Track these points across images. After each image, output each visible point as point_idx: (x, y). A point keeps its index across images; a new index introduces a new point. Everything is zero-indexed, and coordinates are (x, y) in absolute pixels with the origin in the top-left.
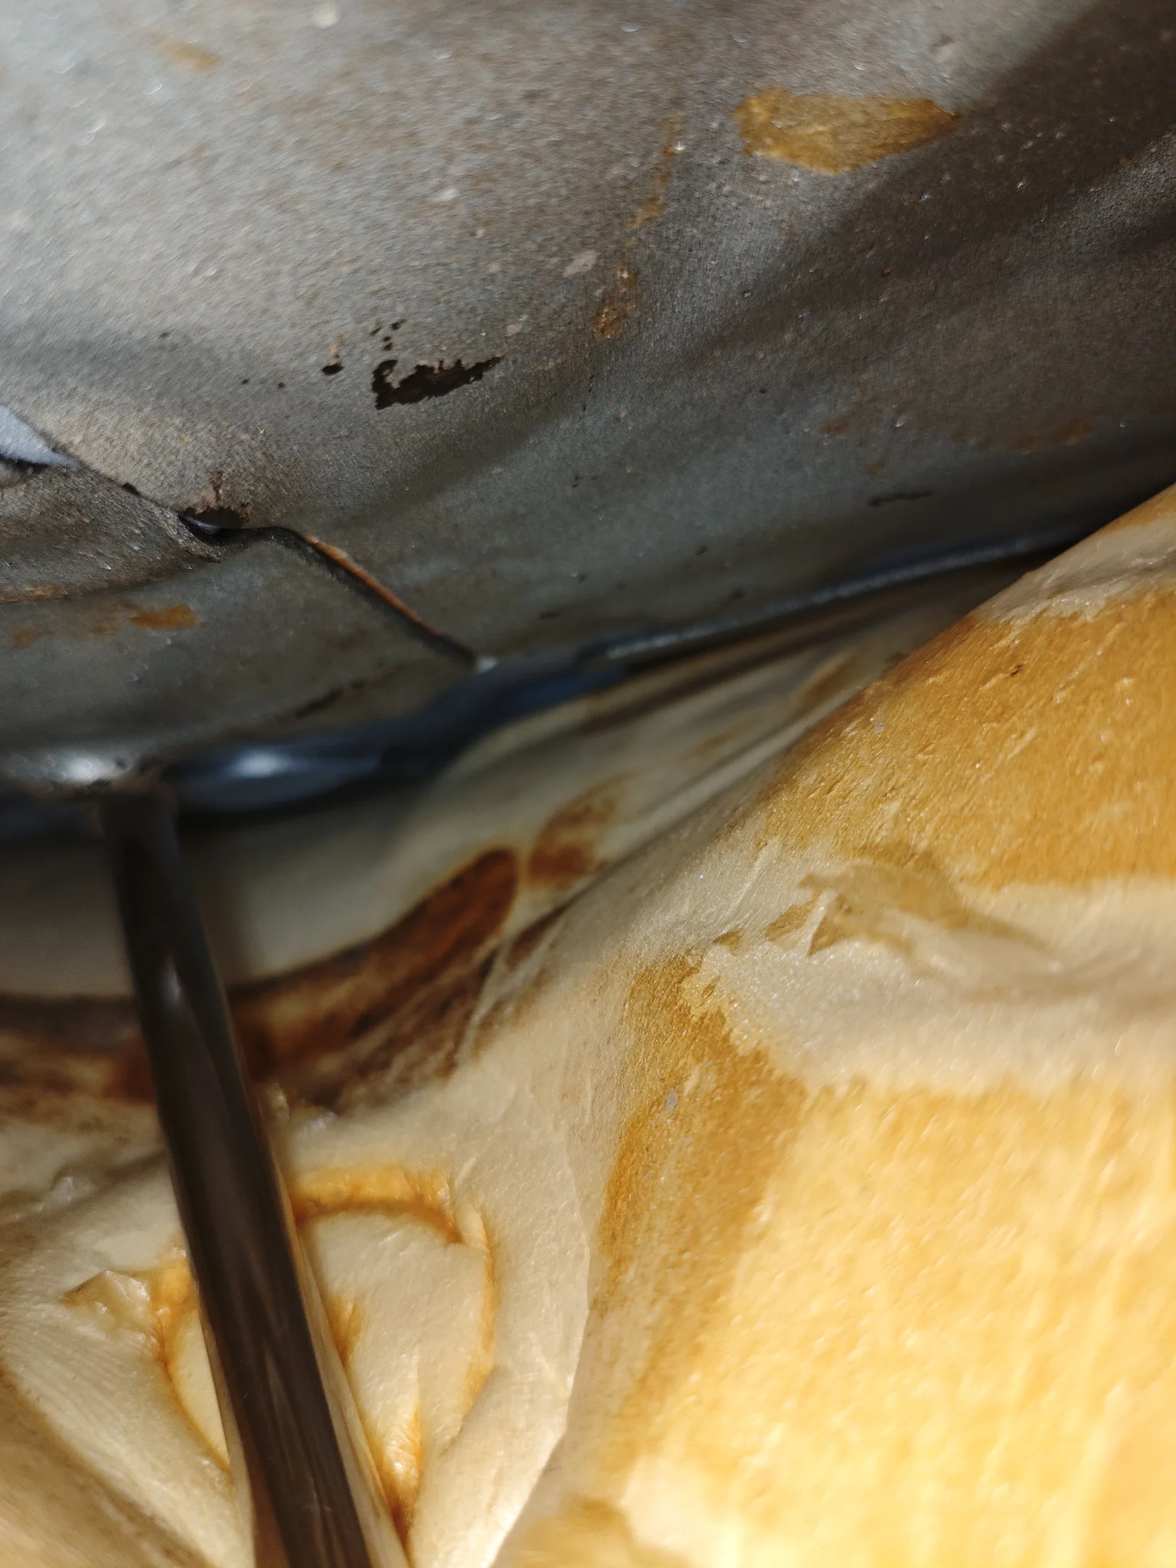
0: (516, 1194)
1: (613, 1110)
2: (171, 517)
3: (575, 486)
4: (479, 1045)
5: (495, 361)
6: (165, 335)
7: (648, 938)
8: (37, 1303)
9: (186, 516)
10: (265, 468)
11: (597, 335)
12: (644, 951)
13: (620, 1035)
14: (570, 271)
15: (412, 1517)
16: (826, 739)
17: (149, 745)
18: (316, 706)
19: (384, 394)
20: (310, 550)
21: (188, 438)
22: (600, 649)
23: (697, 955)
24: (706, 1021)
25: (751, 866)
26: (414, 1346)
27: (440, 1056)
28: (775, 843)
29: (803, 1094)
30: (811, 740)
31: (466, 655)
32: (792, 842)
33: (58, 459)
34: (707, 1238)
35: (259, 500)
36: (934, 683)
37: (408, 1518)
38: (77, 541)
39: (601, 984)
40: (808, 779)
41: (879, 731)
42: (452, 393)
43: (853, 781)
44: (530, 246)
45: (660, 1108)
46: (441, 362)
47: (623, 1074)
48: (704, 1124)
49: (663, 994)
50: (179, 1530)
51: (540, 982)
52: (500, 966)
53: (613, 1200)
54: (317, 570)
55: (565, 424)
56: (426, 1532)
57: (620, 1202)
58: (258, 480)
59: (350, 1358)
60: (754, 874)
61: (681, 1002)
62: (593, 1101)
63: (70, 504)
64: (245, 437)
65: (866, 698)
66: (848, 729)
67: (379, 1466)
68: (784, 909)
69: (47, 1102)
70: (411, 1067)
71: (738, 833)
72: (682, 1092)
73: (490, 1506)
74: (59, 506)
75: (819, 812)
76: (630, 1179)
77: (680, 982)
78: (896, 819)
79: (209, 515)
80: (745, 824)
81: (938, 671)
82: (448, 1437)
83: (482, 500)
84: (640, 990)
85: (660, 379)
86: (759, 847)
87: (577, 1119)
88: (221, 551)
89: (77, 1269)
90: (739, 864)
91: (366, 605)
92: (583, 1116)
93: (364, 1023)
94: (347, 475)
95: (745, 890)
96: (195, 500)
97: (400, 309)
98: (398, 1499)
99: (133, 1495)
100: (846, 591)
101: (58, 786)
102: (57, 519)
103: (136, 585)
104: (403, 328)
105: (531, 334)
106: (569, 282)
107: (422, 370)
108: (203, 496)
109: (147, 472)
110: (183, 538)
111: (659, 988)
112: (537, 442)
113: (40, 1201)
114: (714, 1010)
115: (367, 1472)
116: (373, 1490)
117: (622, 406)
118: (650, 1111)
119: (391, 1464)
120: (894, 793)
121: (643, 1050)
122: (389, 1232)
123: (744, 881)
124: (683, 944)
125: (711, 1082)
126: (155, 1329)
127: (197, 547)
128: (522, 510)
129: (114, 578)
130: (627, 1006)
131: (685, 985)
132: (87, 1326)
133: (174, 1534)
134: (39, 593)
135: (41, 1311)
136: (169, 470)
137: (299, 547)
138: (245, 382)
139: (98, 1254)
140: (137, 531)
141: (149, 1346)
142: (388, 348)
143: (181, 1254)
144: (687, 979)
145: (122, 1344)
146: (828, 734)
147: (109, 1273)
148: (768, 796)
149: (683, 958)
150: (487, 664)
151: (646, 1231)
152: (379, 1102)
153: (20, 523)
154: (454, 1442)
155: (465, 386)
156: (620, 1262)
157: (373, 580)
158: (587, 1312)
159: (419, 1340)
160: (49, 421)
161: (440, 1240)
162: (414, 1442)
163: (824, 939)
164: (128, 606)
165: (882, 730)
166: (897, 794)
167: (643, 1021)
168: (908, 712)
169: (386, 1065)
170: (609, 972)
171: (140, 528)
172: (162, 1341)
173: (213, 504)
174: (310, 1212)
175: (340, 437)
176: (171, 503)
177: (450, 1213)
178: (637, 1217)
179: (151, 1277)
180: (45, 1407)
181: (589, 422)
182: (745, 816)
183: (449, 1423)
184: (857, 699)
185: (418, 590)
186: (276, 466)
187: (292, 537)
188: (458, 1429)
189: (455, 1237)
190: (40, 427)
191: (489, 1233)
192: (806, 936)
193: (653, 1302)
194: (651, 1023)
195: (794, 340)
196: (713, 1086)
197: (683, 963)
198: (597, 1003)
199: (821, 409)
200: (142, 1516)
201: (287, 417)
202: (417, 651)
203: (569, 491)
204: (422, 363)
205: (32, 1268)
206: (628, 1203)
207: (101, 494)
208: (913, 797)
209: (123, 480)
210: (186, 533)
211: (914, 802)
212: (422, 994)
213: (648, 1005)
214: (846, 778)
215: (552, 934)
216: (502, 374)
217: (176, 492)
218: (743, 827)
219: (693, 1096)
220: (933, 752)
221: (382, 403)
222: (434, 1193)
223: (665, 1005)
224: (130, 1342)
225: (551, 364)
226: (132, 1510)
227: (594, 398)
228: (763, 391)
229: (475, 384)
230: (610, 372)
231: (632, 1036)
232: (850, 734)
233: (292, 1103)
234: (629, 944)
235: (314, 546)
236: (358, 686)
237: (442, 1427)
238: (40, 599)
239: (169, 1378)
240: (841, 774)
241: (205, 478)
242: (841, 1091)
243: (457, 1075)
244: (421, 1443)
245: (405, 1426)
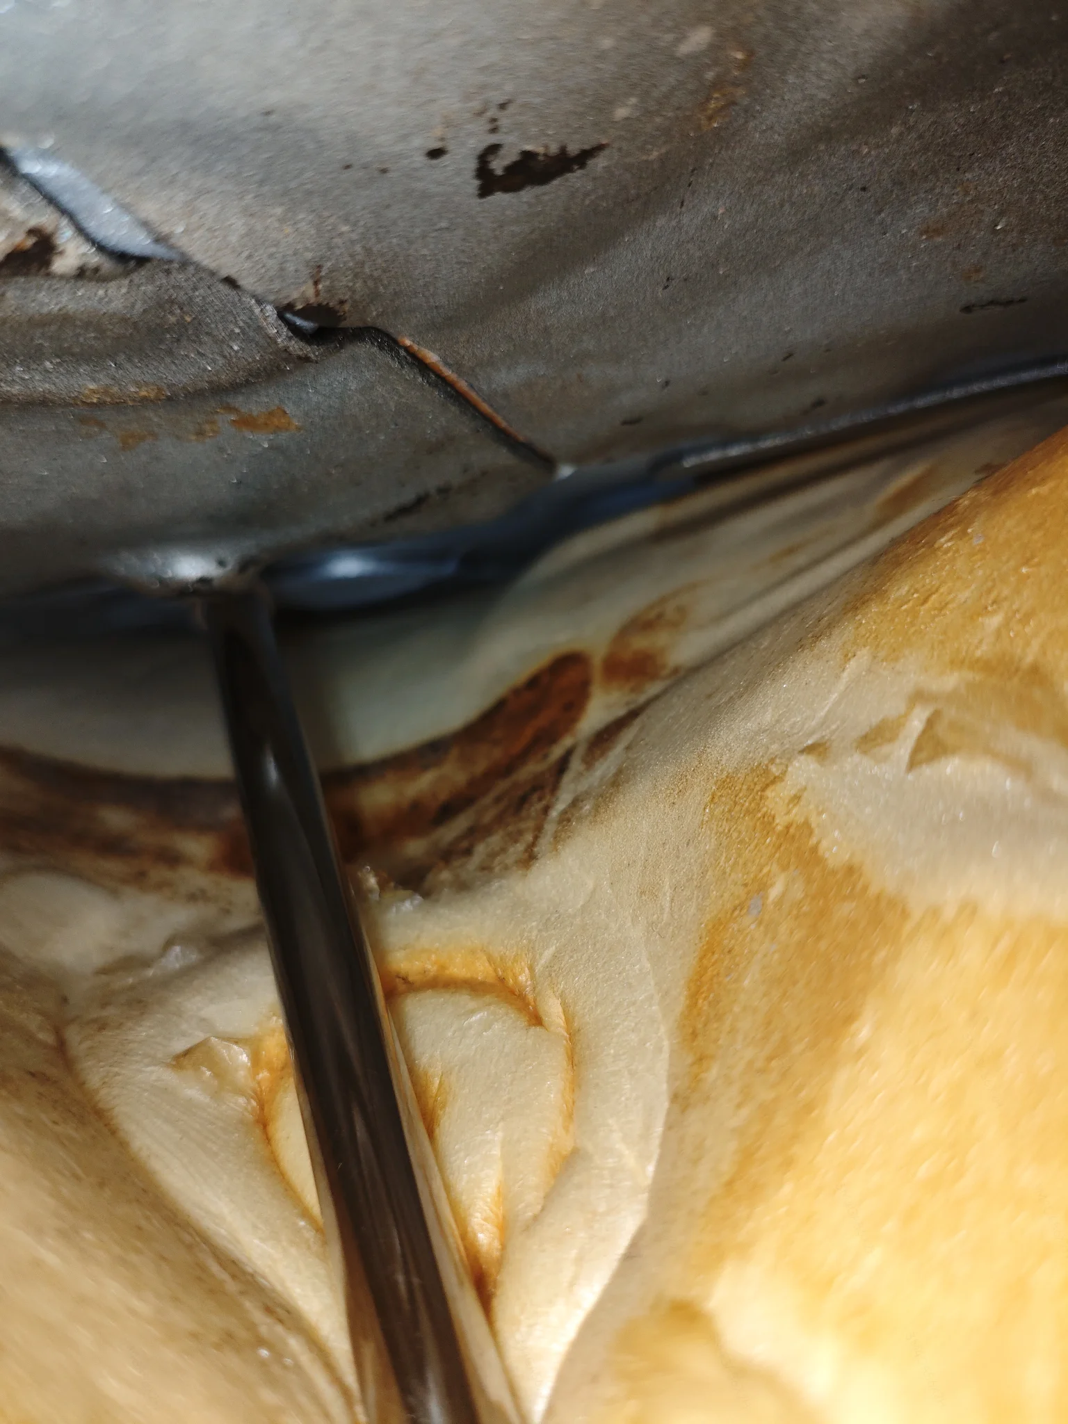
0: (595, 984)
1: (693, 910)
2: (270, 310)
3: (666, 287)
4: (557, 838)
5: (600, 148)
6: (268, 113)
7: (730, 745)
8: (148, 1065)
9: (284, 311)
10: (363, 263)
11: (704, 122)
12: (724, 758)
13: (699, 838)
14: (684, 49)
15: (495, 1287)
16: (917, 550)
17: (248, 545)
18: (404, 511)
19: (488, 183)
20: (403, 353)
21: (288, 230)
22: (679, 456)
23: (781, 764)
24: (792, 831)
25: (838, 677)
26: (498, 1123)
27: (520, 847)
28: (864, 655)
29: (905, 914)
30: (900, 550)
31: (547, 463)
32: (882, 654)
33: (160, 251)
34: (797, 1049)
35: (357, 297)
36: (1037, 494)
37: (490, 1288)
38: (178, 340)
39: (681, 788)
40: (901, 589)
41: (977, 542)
42: (556, 182)
43: (949, 594)
44: (644, 19)
45: (742, 913)
46: (546, 147)
47: (703, 877)
48: (791, 933)
49: (745, 801)
50: (279, 1288)
51: (617, 782)
52: (576, 764)
53: (694, 997)
54: (409, 373)
55: (661, 221)
56: (508, 1303)
57: (700, 1001)
58: (356, 276)
59: (437, 1131)
60: (841, 686)
61: (765, 809)
62: (672, 900)
63: (172, 302)
64: (345, 228)
65: (960, 509)
66: (943, 540)
67: (464, 1236)
68: (875, 721)
69: (159, 873)
70: (493, 855)
71: (824, 643)
72: (767, 898)
73: (572, 1284)
74: (163, 304)
75: (912, 624)
76: (712, 979)
77: (763, 790)
78: (998, 633)
79: (308, 311)
80: (831, 634)
81: (1044, 481)
82: (530, 1214)
83: (573, 302)
84: (721, 796)
85: (761, 173)
86: (846, 658)
87: (655, 916)
88: (318, 350)
89: (184, 1034)
90: (825, 675)
91: (454, 409)
92: (662, 914)
93: (447, 811)
94: (444, 272)
95: (832, 700)
96: (295, 295)
97: (509, 87)
98: (481, 1268)
99: (237, 1253)
100: (921, 403)
101: (162, 581)
102: (158, 317)
103: (235, 388)
104: (511, 109)
105: (638, 119)
106: (681, 62)
107: (528, 156)
108: (302, 292)
109: (247, 265)
110: (283, 337)
111: (741, 795)
112: (632, 239)
113: (149, 967)
114: (801, 820)
115: (451, 1240)
116: (457, 1257)
117: (720, 203)
118: (732, 914)
119: (475, 1235)
120: (995, 606)
121: (724, 855)
122: (473, 1012)
123: (829, 692)
124: (766, 753)
125: (798, 892)
126: (256, 1093)
127: (296, 347)
128: (612, 313)
129: (215, 378)
130: (707, 811)
131: (769, 793)
132: (192, 1090)
133: (274, 1290)
134: (143, 393)
135: (152, 1072)
136: (270, 263)
137: (391, 350)
138: (348, 167)
139: (203, 1020)
140: (237, 331)
141: (250, 1108)
142: (494, 130)
143: (278, 1023)
144: (771, 788)
145: (224, 1107)
146: (920, 545)
147: (213, 1039)
148: (856, 604)
149: (767, 766)
150: (566, 471)
151: (729, 1032)
152: (463, 887)
153: (124, 320)
154: (536, 1218)
155: (569, 175)
156: (701, 1059)
157: (463, 385)
158: (666, 1105)
159: (503, 1119)
160: (150, 209)
161: (523, 1022)
162: (497, 1215)
163: (923, 755)
164: (230, 409)
165: (981, 541)
166: (999, 608)
167: (724, 827)
168: (1010, 523)
169: (468, 852)
170: (689, 777)
171: (240, 327)
172: (262, 1105)
173: (313, 300)
174: (399, 988)
175: (440, 229)
176: (272, 298)
177: (530, 997)
178: (719, 1018)
179: (252, 1044)
180: (156, 1165)
181: (685, 220)
182: (830, 626)
183: (531, 1200)
184: (949, 509)
185: (506, 395)
186: (374, 261)
187: (385, 339)
188: (539, 1207)
189: (536, 1020)
190: (143, 215)
191: (569, 1019)
192: (902, 749)
193: (739, 1106)
194: (733, 829)
195: (901, 134)
196: (800, 895)
197: (767, 771)
198: (676, 806)
199: (921, 209)
200: (244, 1273)
201: (388, 206)
202: (502, 457)
203: (660, 293)
204: (529, 147)
205: (144, 1031)
206: (710, 1003)
207: (202, 291)
208: (1018, 611)
209: (224, 273)
210: (285, 331)
211: (1018, 616)
212: (502, 785)
213: (730, 811)
214: (942, 590)
215: (628, 735)
216: (605, 164)
217: (276, 285)
218: (829, 637)
219: (779, 902)
220: (1039, 564)
221: (485, 191)
222: (515, 977)
223: (748, 812)
224: (232, 1105)
225: (655, 154)
226: (234, 1267)
227: (693, 193)
228: (864, 189)
229: (579, 173)
230: (711, 165)
231: (713, 840)
232: (945, 546)
233: (382, 885)
234: (709, 750)
235: (407, 349)
236: (444, 491)
237: (523, 1205)
238: (144, 400)
239: (268, 1140)
240: (937, 585)
241: (305, 272)
242: (949, 913)
243: (536, 867)
244: (504, 1217)
245: (489, 1200)
